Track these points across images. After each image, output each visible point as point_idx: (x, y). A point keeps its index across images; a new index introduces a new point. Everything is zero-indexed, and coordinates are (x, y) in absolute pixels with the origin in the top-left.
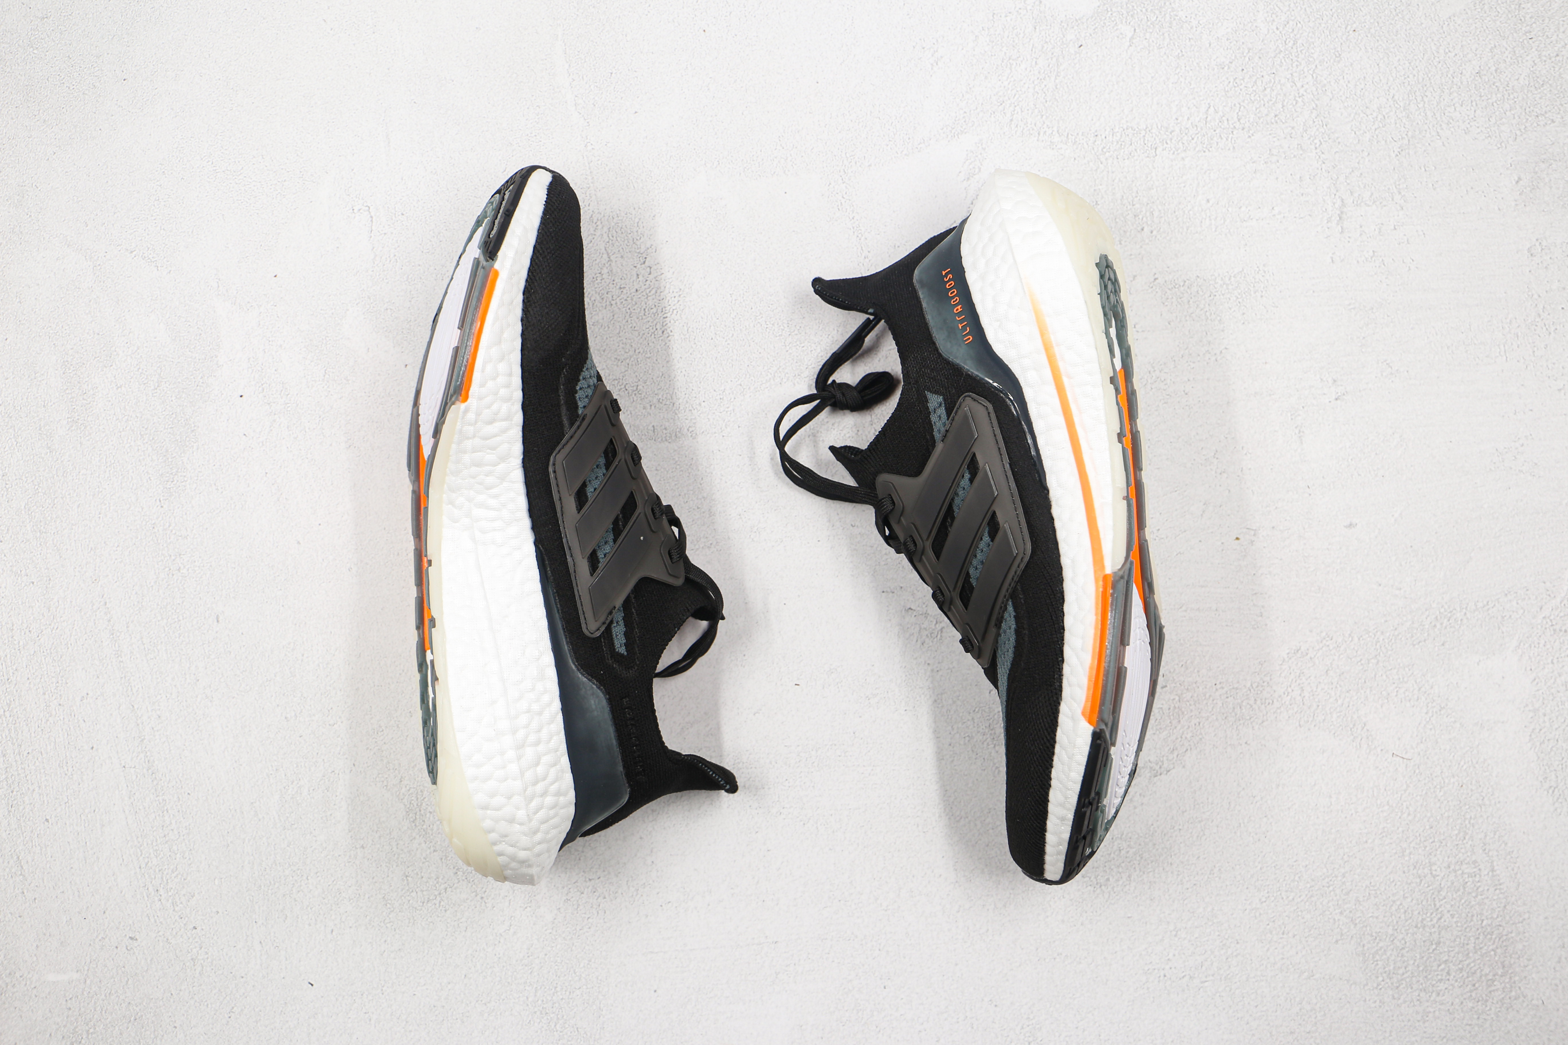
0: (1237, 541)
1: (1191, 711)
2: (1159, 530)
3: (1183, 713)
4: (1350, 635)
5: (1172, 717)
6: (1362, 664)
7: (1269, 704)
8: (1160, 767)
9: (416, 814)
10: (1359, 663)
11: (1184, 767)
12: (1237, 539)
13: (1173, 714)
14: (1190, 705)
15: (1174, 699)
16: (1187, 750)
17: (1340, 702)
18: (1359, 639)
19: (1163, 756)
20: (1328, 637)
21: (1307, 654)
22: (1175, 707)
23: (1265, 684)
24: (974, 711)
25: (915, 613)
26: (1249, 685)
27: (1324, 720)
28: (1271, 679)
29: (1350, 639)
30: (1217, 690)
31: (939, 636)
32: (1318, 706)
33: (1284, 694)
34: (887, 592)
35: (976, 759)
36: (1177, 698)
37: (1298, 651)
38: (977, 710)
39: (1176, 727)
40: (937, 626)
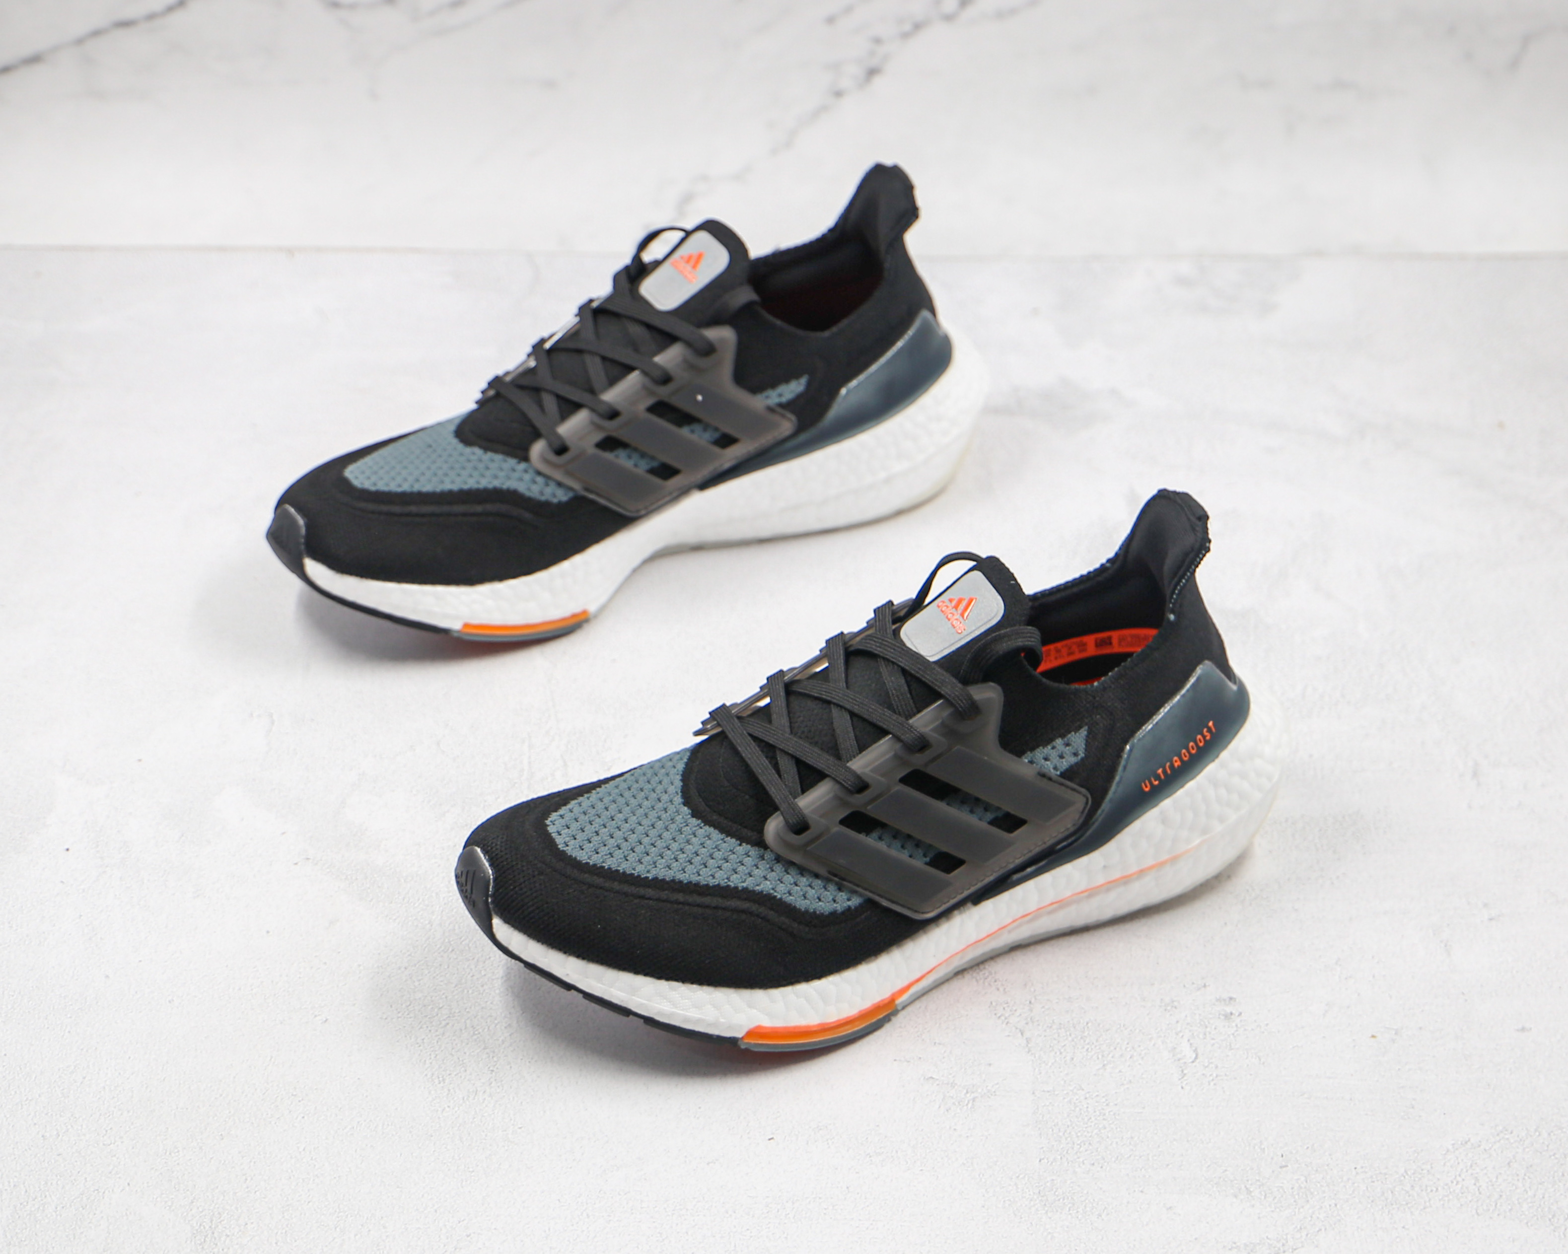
0: (1373, 1039)
1: (1324, 1192)
2: (1267, 1025)
3: (1312, 1193)
4: (1536, 1130)
5: (1297, 1197)
6: (1556, 1158)
7: (1432, 1191)
8: (1283, 1245)
9: (206, 1236)
10: (1553, 1157)
11: (1317, 1246)
12: (1373, 1036)
13: (1298, 1194)
14: (1322, 1186)
15: (1298, 1179)
16: (1320, 1230)
17: (1530, 1193)
18: (1549, 1134)
19: (1287, 1234)
20: (1506, 1130)
21: (1479, 1146)
22: (1300, 1188)
23: (1425, 1171)
24: (1018, 1177)
25: (937, 1082)
26: (1402, 1171)
27: (1511, 1210)
28: (1432, 1168)
29: (1537, 1134)
30: (1357, 1173)
31: (970, 1105)
32: (1501, 1196)
33: (1452, 1182)
34: (900, 1060)
35: (1020, 1222)
36: (1303, 1179)
37: (1466, 1143)
38: (1021, 1176)
39: (1303, 1207)
40: (968, 1095)
